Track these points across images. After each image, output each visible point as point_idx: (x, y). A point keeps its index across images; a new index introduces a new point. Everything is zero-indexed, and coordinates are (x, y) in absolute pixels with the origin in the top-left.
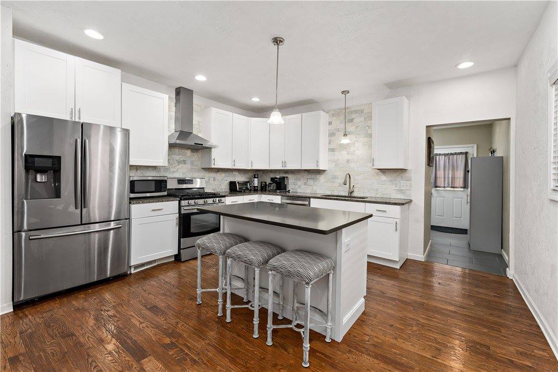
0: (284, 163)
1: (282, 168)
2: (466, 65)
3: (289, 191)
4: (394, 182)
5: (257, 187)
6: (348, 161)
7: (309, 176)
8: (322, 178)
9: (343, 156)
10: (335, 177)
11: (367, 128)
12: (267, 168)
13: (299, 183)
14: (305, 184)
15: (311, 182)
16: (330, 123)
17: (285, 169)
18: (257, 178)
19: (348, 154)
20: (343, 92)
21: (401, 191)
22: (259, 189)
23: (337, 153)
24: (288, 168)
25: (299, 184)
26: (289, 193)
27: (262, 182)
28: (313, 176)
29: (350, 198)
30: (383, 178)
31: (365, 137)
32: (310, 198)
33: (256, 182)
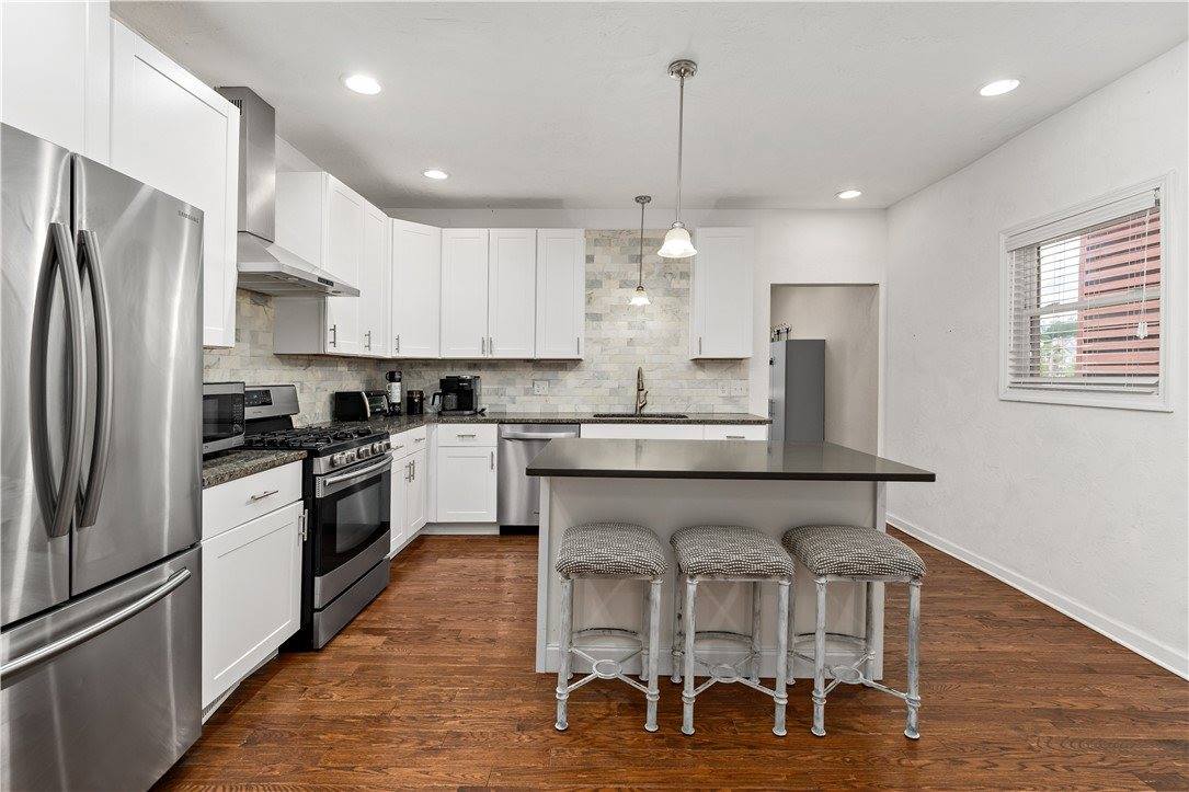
0: (487, 343)
1: (481, 356)
2: (850, 195)
3: (483, 410)
4: (720, 383)
5: (399, 404)
6: (631, 342)
7: (538, 375)
8: (570, 378)
9: (618, 330)
10: (602, 376)
11: (669, 277)
12: (435, 355)
13: (510, 390)
14: (527, 392)
15: (542, 387)
16: (590, 259)
17: (490, 357)
18: (400, 381)
19: (631, 326)
20: (638, 199)
21: (730, 399)
22: (404, 409)
23: (605, 324)
24: (495, 357)
25: (511, 393)
26: (483, 415)
27: (410, 393)
28: (549, 374)
29: (639, 417)
30: (701, 375)
31: (664, 295)
32: (578, 423)
33: (396, 393)
